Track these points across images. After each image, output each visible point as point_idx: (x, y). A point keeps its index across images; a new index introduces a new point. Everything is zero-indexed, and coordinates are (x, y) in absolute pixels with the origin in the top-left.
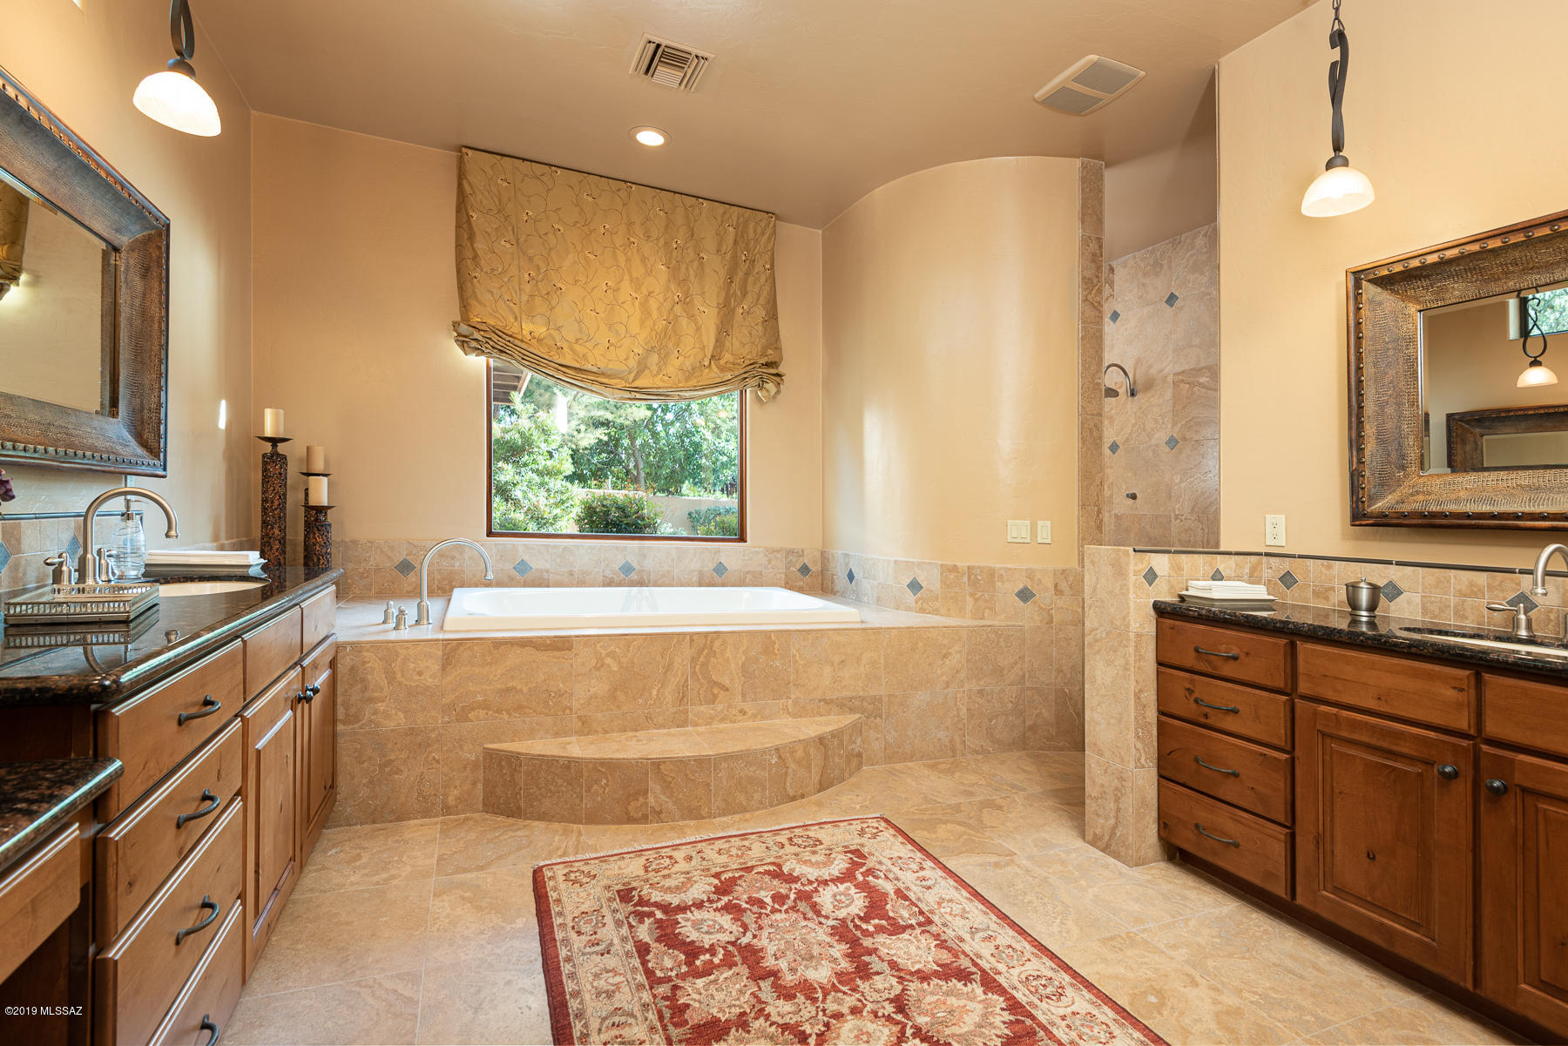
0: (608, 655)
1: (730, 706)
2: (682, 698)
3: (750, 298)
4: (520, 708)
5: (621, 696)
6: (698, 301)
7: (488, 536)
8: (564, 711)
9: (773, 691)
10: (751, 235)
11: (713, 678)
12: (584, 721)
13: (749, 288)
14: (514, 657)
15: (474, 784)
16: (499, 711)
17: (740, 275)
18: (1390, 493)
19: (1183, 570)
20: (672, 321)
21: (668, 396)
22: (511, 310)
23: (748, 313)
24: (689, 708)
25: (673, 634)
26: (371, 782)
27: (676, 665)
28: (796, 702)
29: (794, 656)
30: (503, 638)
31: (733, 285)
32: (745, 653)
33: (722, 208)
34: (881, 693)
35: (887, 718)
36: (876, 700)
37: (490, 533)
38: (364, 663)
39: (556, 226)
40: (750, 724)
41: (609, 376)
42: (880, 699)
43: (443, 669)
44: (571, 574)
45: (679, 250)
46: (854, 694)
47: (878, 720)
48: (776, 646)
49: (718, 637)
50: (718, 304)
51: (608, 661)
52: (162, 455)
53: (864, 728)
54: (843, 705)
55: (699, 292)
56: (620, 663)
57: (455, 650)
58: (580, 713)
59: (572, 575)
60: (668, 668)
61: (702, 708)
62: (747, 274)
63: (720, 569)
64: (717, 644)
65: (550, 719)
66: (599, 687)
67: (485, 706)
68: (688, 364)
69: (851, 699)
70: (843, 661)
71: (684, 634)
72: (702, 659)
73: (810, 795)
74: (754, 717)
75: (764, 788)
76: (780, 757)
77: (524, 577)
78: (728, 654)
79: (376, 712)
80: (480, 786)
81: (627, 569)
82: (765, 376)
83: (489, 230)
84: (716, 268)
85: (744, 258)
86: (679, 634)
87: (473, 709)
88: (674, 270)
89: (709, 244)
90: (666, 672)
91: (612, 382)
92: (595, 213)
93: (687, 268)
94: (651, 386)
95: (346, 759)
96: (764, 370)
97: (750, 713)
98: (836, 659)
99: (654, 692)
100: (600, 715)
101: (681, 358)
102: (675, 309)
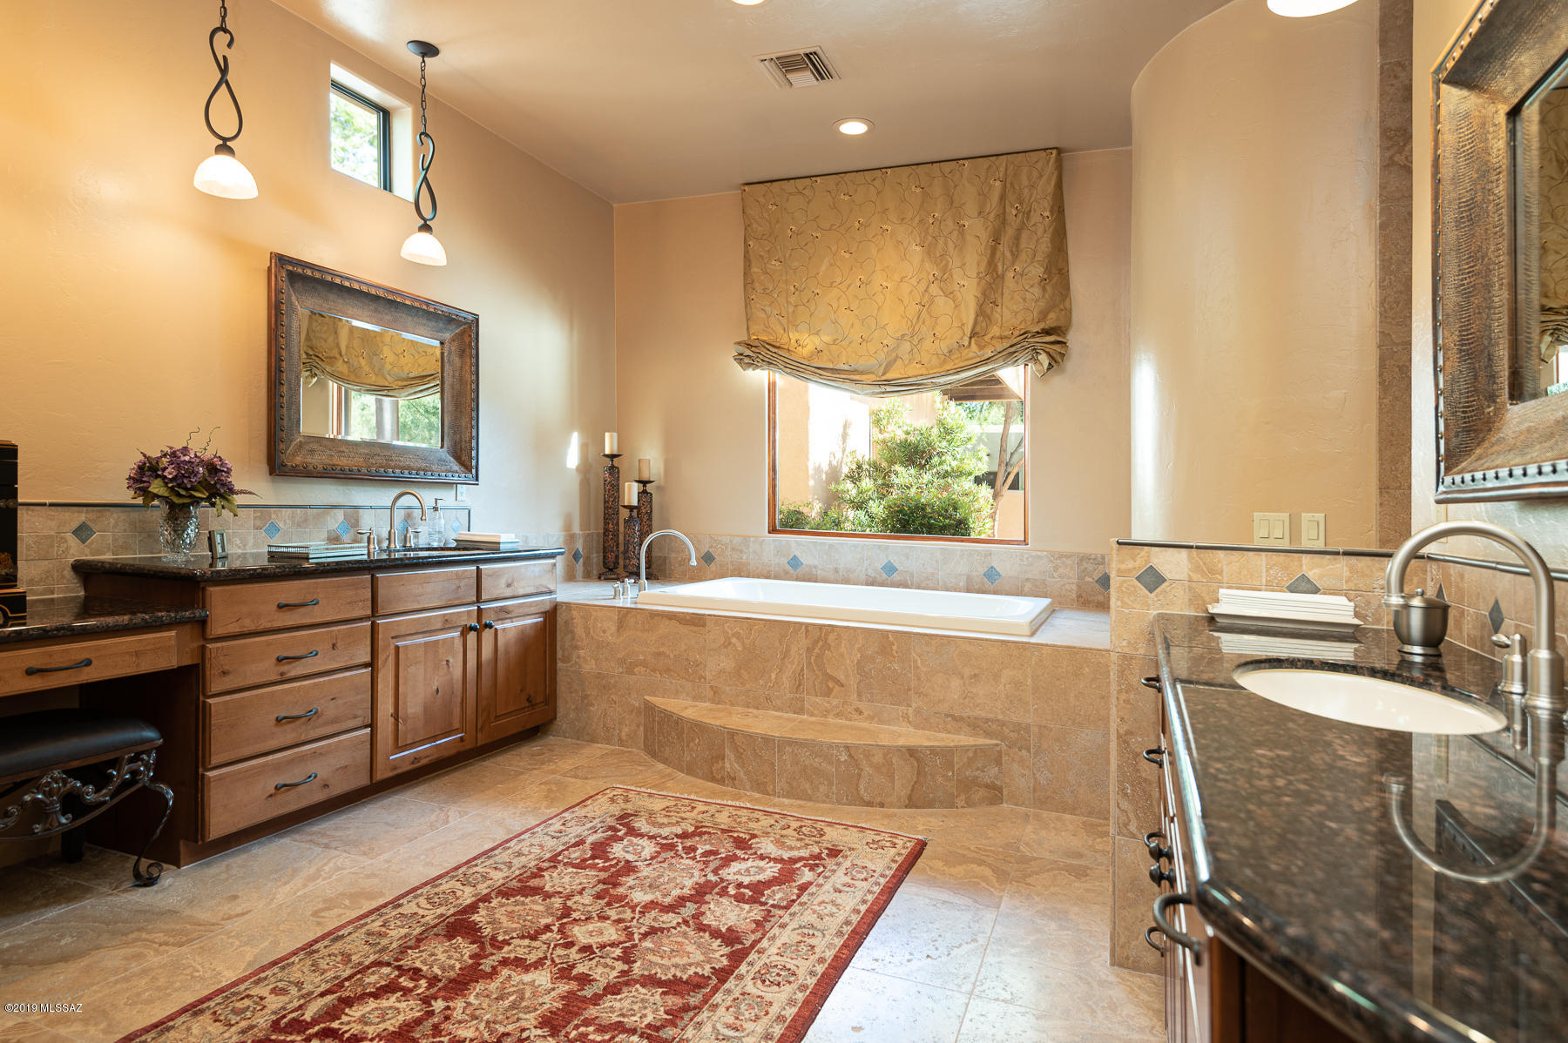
0: (733, 635)
1: (845, 703)
2: (798, 686)
3: (1023, 256)
4: (668, 670)
5: (745, 675)
6: (957, 275)
7: (769, 532)
8: (700, 679)
9: (891, 695)
10: (1025, 182)
11: (828, 671)
12: (715, 690)
13: (1023, 245)
14: (665, 627)
15: (638, 726)
16: (654, 670)
17: (1010, 232)
18: (1478, 445)
19: (1221, 573)
20: (926, 305)
21: (920, 385)
22: (780, 323)
23: (1022, 275)
24: (806, 697)
25: (789, 622)
26: (576, 708)
27: (793, 653)
28: (918, 711)
29: (915, 661)
30: (657, 611)
31: (1001, 247)
32: (859, 650)
33: (985, 163)
34: (1029, 721)
35: (1036, 754)
36: (1018, 727)
37: (773, 530)
38: (572, 619)
39: (815, 235)
40: (865, 725)
41: (862, 373)
42: (1027, 728)
43: (618, 630)
44: (836, 570)
45: (937, 224)
46: (992, 716)
47: (1024, 752)
48: (894, 648)
49: (833, 631)
50: (978, 273)
51: (734, 640)
52: (474, 471)
53: (1004, 758)
54: (975, 725)
55: (960, 264)
56: (743, 644)
57: (625, 616)
58: (713, 683)
59: (837, 572)
60: (786, 654)
61: (818, 700)
62: (1019, 231)
63: (991, 574)
64: (831, 637)
65: (690, 684)
66: (727, 664)
67: (644, 664)
68: (944, 346)
69: (987, 721)
70: (975, 675)
71: (801, 624)
72: (817, 650)
73: (892, 806)
74: (871, 718)
75: (831, 784)
76: (850, 756)
77: (795, 571)
78: (843, 649)
79: (579, 657)
80: (642, 728)
81: (890, 569)
82: (1038, 346)
83: (762, 254)
84: (977, 230)
85: (1014, 212)
86: (795, 623)
87: (637, 666)
88: (929, 250)
89: (971, 208)
90: (783, 659)
91: (863, 377)
92: (851, 211)
93: (946, 244)
94: (899, 376)
95: (563, 688)
96: (1037, 340)
97: (866, 713)
98: (967, 672)
99: (773, 676)
100: (728, 689)
101: (937, 342)
102: (930, 290)
